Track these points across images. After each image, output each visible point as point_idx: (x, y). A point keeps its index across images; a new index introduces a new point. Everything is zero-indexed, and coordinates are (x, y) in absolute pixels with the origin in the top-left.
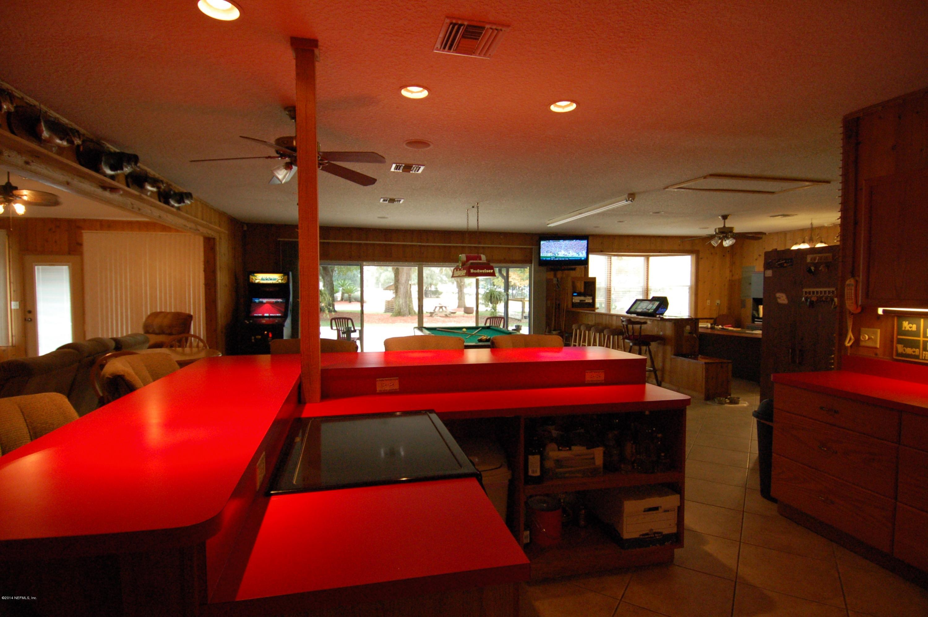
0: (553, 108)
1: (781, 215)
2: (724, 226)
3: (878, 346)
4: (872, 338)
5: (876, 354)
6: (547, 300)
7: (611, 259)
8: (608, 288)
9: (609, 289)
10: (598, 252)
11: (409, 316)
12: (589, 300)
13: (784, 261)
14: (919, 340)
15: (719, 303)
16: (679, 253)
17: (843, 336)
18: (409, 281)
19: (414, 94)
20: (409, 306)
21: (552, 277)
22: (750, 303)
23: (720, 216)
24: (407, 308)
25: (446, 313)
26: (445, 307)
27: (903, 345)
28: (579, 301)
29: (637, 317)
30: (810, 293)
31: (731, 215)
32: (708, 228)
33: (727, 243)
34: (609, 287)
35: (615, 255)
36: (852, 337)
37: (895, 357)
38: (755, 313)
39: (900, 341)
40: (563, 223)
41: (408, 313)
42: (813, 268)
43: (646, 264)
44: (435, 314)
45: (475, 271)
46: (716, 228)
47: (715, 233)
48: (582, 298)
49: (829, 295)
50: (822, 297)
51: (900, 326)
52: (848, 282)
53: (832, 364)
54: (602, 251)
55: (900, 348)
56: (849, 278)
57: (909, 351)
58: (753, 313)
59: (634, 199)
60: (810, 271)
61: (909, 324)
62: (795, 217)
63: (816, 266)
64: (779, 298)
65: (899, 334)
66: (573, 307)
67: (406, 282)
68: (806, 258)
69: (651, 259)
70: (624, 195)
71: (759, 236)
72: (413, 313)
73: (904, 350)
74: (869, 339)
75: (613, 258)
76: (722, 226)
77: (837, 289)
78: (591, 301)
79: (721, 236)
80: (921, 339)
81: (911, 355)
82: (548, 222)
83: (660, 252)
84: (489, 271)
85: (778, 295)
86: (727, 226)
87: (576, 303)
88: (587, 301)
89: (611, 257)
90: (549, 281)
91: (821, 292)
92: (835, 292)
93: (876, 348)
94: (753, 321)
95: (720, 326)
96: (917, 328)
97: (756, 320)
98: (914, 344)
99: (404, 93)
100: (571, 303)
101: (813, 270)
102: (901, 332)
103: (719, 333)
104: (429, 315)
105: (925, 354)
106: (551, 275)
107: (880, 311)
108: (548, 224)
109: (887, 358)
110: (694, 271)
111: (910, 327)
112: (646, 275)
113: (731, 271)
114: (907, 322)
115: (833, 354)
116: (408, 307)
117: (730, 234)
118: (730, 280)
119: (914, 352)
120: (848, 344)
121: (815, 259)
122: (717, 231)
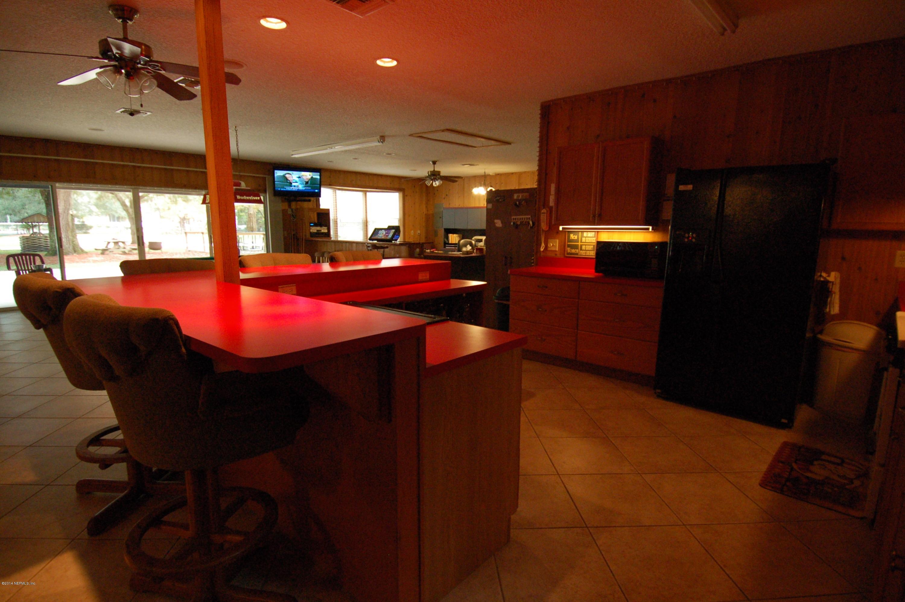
0: (379, 62)
1: (469, 164)
2: (434, 170)
3: (557, 250)
4: (554, 245)
5: (556, 255)
6: (284, 230)
7: (336, 192)
8: (334, 220)
9: (336, 221)
10: (327, 185)
11: (75, 254)
12: (324, 230)
13: (499, 198)
14: (578, 245)
15: (420, 233)
16: (392, 190)
17: (539, 245)
18: (68, 210)
19: (268, 23)
20: (73, 241)
21: (287, 207)
22: (442, 233)
23: (431, 161)
24: (70, 245)
25: (123, 250)
26: (123, 243)
27: (570, 248)
28: (316, 231)
29: (378, 243)
30: (516, 219)
31: (438, 161)
32: (415, 170)
33: (436, 184)
34: (336, 219)
35: (339, 189)
36: (544, 246)
37: (566, 255)
38: (446, 240)
39: (569, 246)
40: (306, 155)
41: (73, 250)
42: (517, 203)
43: (364, 198)
44: (110, 252)
45: (242, 198)
46: (428, 171)
47: (427, 175)
48: (319, 228)
49: (527, 220)
50: (523, 222)
51: (569, 236)
52: (542, 211)
53: (533, 263)
54: (330, 185)
55: (569, 250)
56: (542, 209)
57: (573, 251)
58: (444, 240)
59: (384, 141)
60: (516, 204)
61: (573, 235)
62: (477, 167)
63: (520, 201)
64: (496, 223)
65: (568, 242)
66: (311, 236)
67: (64, 212)
68: (513, 196)
69: (368, 194)
70: (377, 136)
71: (456, 179)
72: (80, 250)
73: (571, 251)
74: (552, 246)
75: (338, 191)
76: (432, 170)
77: (531, 216)
78: (326, 231)
79: (432, 178)
80: (580, 244)
81: (574, 253)
82: (293, 153)
83: (376, 189)
84: (256, 198)
85: (496, 221)
86: (436, 170)
87: (314, 233)
88: (323, 231)
89: (335, 191)
90: (284, 212)
91: (522, 218)
92: (531, 218)
93: (556, 251)
94: (445, 247)
95: (429, 250)
96: (577, 238)
97: (447, 245)
98: (576, 247)
99: (263, 22)
100: (310, 233)
101: (518, 204)
102: (570, 240)
103: (429, 254)
104: (100, 252)
105: (581, 252)
106: (285, 206)
107: (561, 228)
108: (292, 155)
109: (562, 256)
110: (401, 206)
111: (574, 237)
112: (365, 208)
113: (426, 207)
114: (573, 234)
115: (533, 256)
116: (71, 243)
117: (438, 176)
118: (426, 215)
119: (576, 251)
120: (542, 250)
121: (519, 196)
122: (430, 174)
